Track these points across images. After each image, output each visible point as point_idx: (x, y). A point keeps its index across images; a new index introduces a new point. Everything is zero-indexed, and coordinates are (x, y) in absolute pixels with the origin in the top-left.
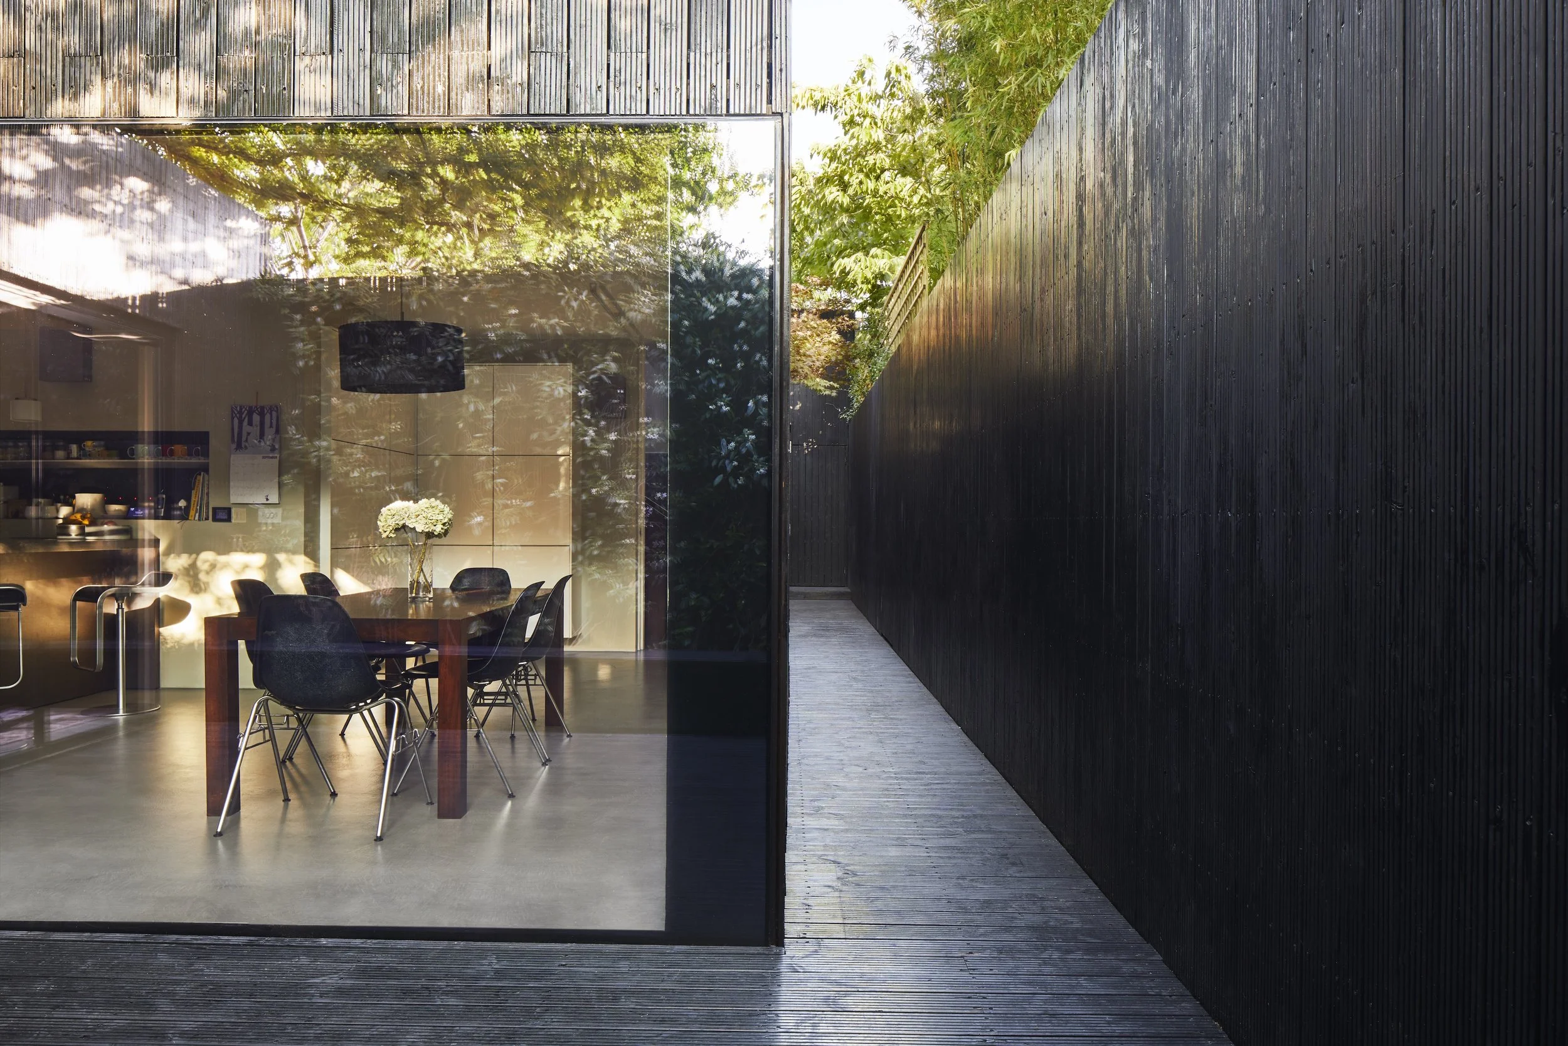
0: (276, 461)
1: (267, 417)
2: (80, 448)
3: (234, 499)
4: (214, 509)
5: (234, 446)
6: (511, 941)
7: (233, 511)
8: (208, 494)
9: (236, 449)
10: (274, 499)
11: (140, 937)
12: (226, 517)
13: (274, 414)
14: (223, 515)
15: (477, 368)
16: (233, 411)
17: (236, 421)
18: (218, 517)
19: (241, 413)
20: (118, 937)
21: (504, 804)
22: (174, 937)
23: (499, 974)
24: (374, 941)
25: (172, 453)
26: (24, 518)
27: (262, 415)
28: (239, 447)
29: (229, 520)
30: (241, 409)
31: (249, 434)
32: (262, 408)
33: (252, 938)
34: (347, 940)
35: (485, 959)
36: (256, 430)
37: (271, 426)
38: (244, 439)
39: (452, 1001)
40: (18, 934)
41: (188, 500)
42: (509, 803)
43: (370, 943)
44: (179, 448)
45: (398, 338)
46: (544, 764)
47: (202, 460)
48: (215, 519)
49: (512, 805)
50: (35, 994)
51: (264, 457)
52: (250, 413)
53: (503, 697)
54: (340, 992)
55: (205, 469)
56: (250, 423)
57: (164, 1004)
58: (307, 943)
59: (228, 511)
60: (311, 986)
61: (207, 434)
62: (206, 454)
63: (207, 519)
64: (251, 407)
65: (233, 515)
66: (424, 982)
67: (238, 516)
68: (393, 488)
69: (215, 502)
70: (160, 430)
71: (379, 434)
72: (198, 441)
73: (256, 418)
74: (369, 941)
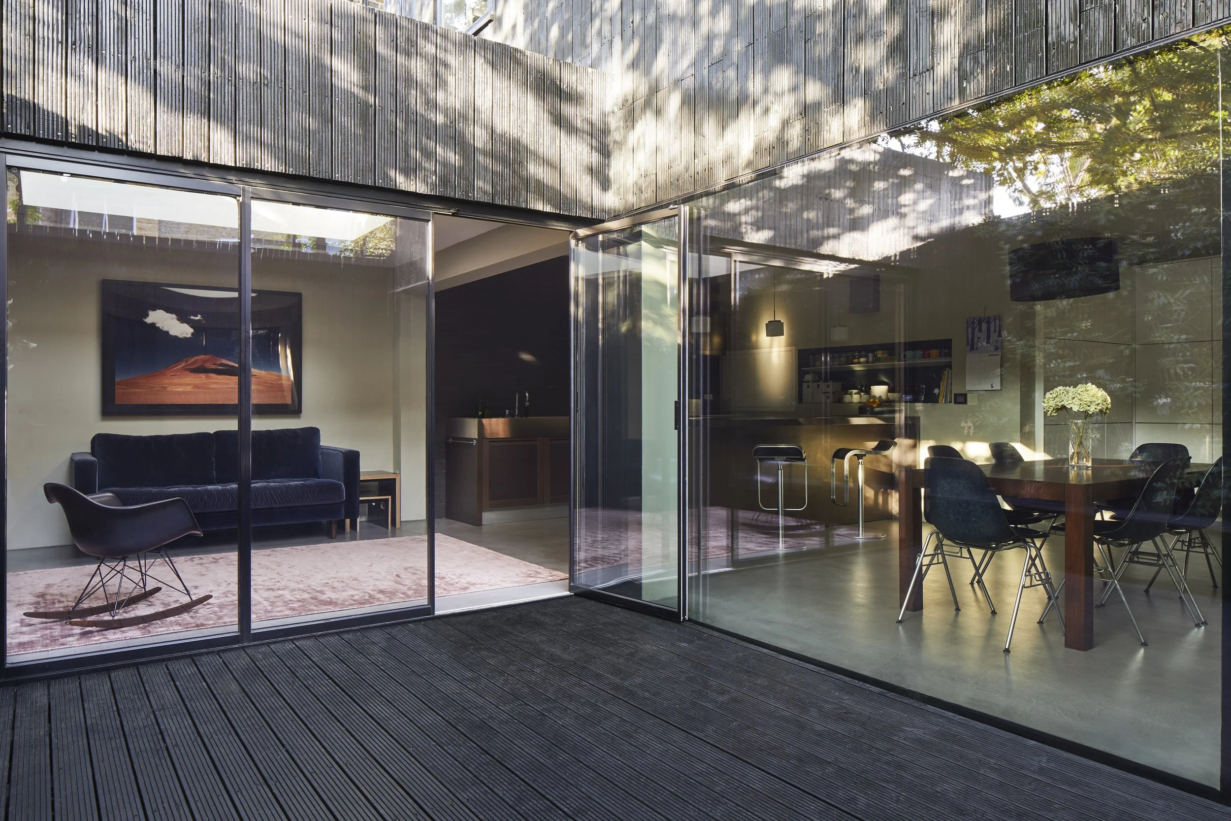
0: (999, 357)
1: (992, 324)
2: (875, 356)
3: (968, 388)
4: (955, 395)
5: (969, 348)
6: (1082, 756)
7: (968, 395)
8: (951, 384)
9: (971, 350)
10: (997, 386)
11: (822, 670)
12: (963, 401)
13: (997, 321)
14: (961, 399)
15: (1166, 266)
16: (968, 323)
17: (970, 329)
18: (958, 401)
19: (973, 323)
20: (812, 667)
21: (1136, 651)
22: (840, 676)
23: (1042, 771)
24: (962, 717)
25: (929, 356)
26: (843, 403)
27: (988, 323)
28: (972, 348)
29: (965, 402)
30: (973, 320)
31: (979, 338)
32: (989, 318)
33: (884, 691)
34: (943, 711)
35: (1037, 756)
36: (984, 335)
37: (995, 331)
38: (976, 342)
39: (993, 775)
40: (765, 650)
41: (939, 389)
42: (1142, 652)
43: (958, 717)
44: (934, 352)
45: (1088, 251)
46: (1198, 626)
47: (947, 360)
48: (956, 402)
49: (1145, 652)
50: (755, 684)
51: (990, 355)
52: (980, 322)
53: (1156, 558)
54: (919, 741)
55: (949, 366)
56: (980, 331)
57: (814, 712)
58: (916, 705)
59: (965, 395)
60: (902, 731)
61: (950, 340)
62: (949, 355)
63: (950, 402)
64: (980, 319)
65: (969, 399)
66: (980, 755)
67: (972, 401)
68: (1085, 375)
69: (956, 390)
70: (907, 341)
71: (1072, 332)
72: (945, 346)
73: (984, 326)
74: (958, 716)
